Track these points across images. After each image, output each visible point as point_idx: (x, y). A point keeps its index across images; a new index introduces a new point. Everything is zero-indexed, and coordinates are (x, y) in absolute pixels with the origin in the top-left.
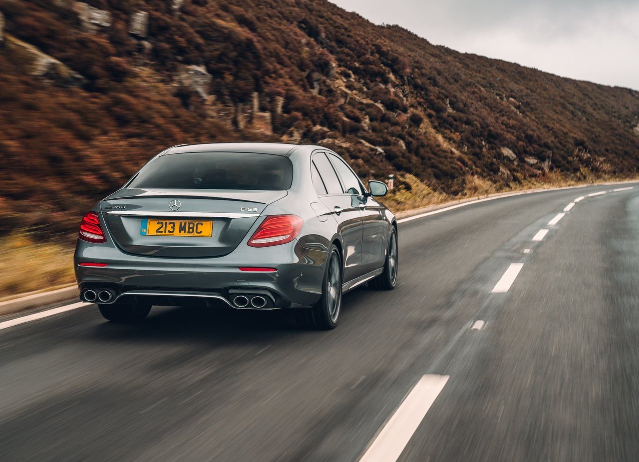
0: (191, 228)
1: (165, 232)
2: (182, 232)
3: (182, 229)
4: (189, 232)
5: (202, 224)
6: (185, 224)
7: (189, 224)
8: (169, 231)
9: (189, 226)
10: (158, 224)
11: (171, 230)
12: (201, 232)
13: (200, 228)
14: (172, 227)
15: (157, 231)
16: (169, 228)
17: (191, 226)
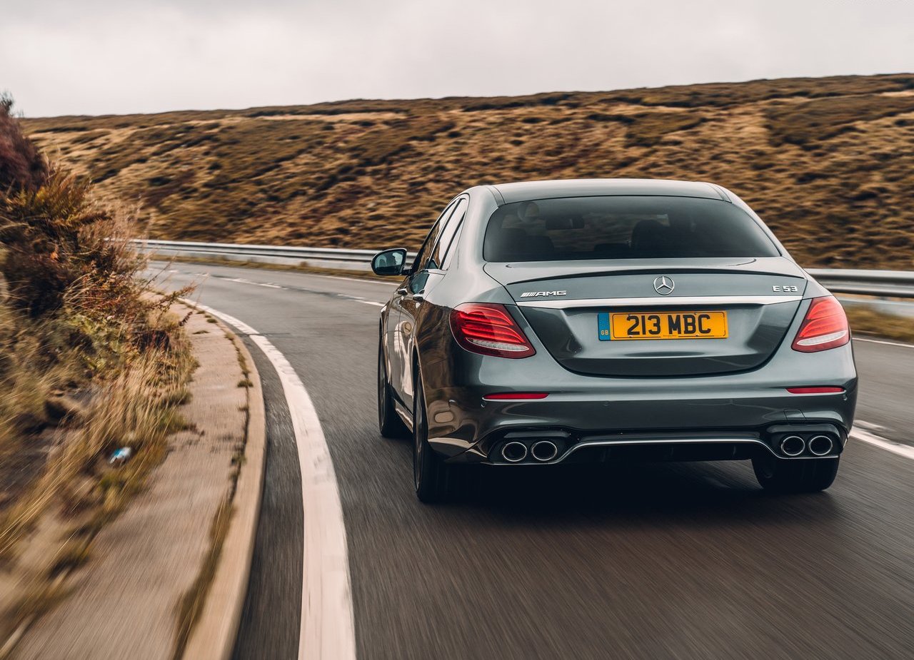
0: (690, 324)
1: (644, 333)
2: (675, 332)
3: (674, 326)
4: (687, 332)
5: (708, 317)
6: (678, 317)
7: (686, 317)
8: (651, 332)
9: (686, 321)
10: (629, 319)
11: (655, 329)
12: (709, 331)
13: (706, 324)
14: (655, 325)
15: (630, 332)
16: (650, 325)
17: (690, 320)
